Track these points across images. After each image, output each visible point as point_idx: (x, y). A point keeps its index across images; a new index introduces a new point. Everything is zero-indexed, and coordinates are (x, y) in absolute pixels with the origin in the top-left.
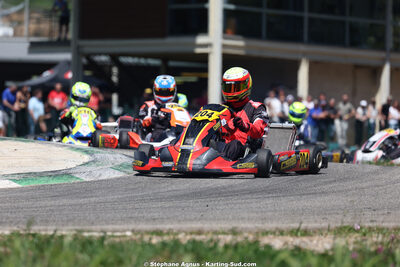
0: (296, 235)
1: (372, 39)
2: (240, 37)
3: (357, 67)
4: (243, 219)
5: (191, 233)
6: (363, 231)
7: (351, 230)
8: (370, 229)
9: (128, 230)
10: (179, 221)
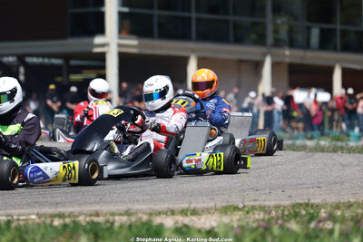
0: (186, 215)
1: (253, 36)
2: (134, 37)
3: (241, 61)
4: (137, 201)
5: (91, 215)
6: (247, 209)
7: (236, 208)
8: (253, 208)
9: (33, 214)
10: (80, 205)
